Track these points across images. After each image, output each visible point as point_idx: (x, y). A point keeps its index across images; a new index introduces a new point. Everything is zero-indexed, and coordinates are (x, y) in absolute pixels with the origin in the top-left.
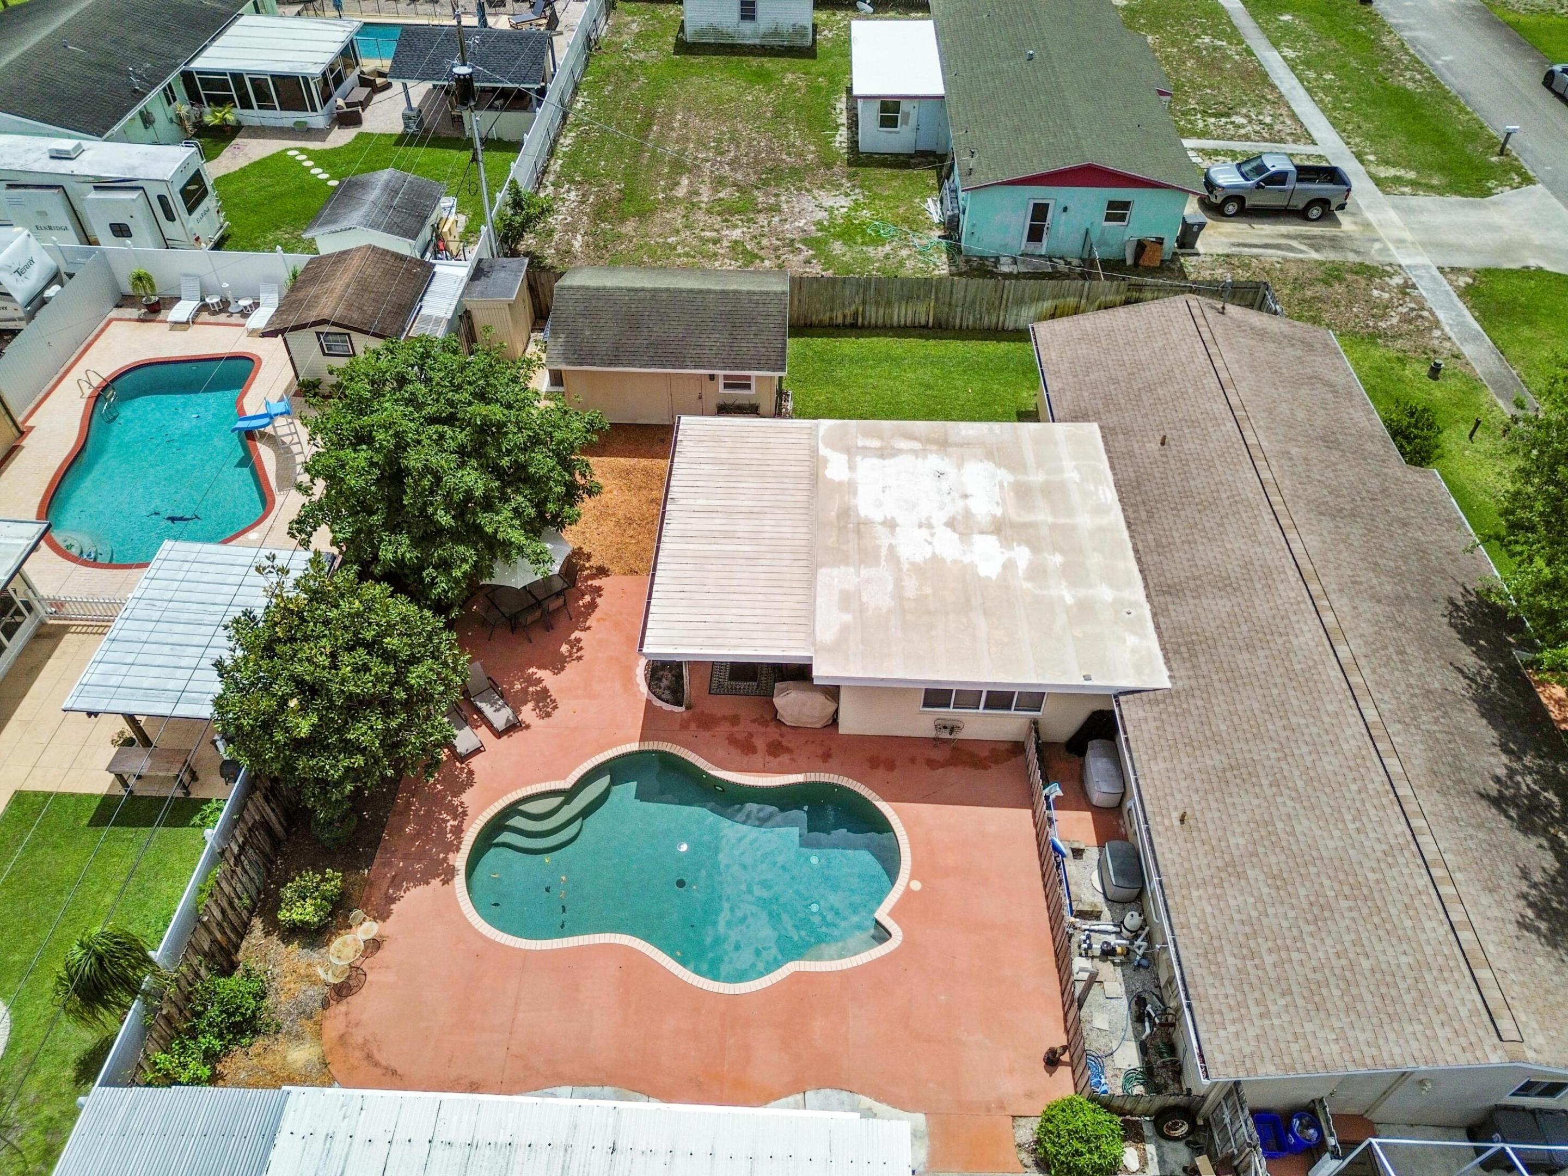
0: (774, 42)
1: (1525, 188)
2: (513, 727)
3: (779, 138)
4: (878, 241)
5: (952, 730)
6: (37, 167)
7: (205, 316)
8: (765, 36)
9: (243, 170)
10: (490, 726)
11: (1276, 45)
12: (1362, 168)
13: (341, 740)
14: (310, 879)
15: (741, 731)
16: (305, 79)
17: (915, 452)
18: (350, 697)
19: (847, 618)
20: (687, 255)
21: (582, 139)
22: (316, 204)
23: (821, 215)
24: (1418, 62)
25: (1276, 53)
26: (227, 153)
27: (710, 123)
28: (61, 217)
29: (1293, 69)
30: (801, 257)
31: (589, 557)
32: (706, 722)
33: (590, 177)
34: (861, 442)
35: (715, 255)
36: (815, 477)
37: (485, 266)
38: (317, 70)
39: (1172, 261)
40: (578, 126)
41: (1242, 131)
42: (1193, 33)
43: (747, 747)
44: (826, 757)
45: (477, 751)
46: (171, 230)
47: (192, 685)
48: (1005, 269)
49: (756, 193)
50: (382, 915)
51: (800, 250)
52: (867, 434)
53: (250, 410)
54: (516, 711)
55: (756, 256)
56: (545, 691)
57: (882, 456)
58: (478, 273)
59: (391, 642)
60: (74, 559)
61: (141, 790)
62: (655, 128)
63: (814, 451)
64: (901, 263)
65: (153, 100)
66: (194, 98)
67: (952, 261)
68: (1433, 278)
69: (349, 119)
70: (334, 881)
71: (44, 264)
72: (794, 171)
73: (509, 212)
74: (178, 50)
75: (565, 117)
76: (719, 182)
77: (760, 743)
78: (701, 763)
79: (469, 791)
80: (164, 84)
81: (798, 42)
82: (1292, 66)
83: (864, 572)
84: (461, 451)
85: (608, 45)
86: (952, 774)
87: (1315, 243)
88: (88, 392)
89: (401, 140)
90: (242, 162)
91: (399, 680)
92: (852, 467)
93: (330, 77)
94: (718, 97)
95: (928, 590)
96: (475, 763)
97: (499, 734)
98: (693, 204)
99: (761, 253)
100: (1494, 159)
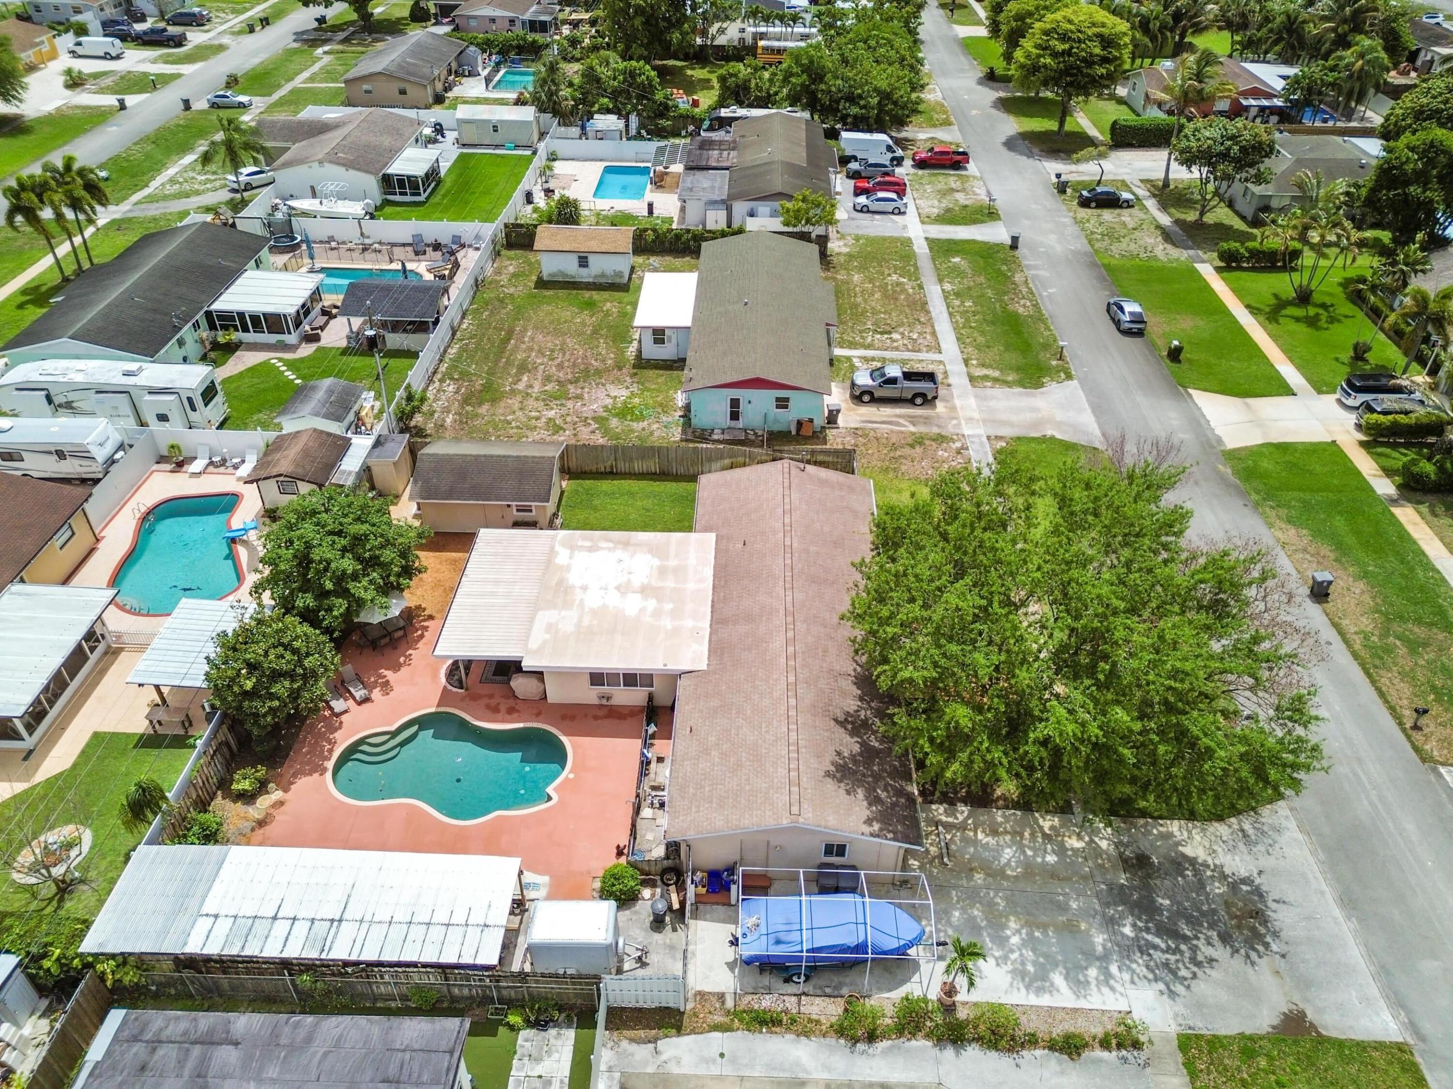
0: (602, 280)
1: (1066, 383)
2: (366, 700)
3: (592, 349)
4: (642, 418)
5: (608, 699)
6: (114, 381)
7: (211, 469)
8: (596, 276)
9: (241, 373)
10: (354, 698)
11: (940, 281)
12: (964, 369)
13: (268, 693)
14: (249, 771)
15: (493, 702)
16: (285, 316)
17: (609, 549)
18: (274, 671)
19: (547, 636)
20: (518, 427)
21: (463, 349)
22: (285, 396)
23: (609, 401)
24: (1032, 293)
25: (939, 287)
26: (232, 361)
27: (549, 338)
28: (127, 409)
29: (946, 298)
30: (590, 429)
31: (424, 609)
32: (475, 697)
33: (464, 375)
34: (580, 543)
35: (535, 427)
36: (549, 562)
37: (382, 439)
38: (292, 310)
39: (821, 432)
40: (462, 340)
41: (895, 344)
42: (887, 272)
43: (495, 710)
44: (538, 714)
45: (346, 712)
46: (193, 416)
47: (191, 671)
48: (715, 437)
49: (570, 386)
50: (286, 790)
51: (590, 424)
52: (584, 539)
53: (235, 526)
54: (371, 691)
55: (561, 428)
56: (388, 681)
57: (590, 551)
58: (378, 444)
59: (296, 644)
60: (129, 612)
61: (160, 730)
62: (512, 342)
63: (552, 549)
64: (652, 433)
65: (186, 331)
66: (212, 327)
67: (684, 432)
68: (982, 443)
69: (312, 338)
70: (262, 771)
71: (115, 438)
72: (598, 373)
73: (404, 402)
74: (203, 297)
75: (454, 334)
76: (547, 379)
77: (503, 708)
78: (468, 718)
79: (339, 732)
80: (194, 321)
81: (618, 280)
82: (946, 295)
83: (563, 613)
84: (344, 550)
85: (490, 283)
86: (607, 722)
87: (913, 420)
88: (138, 516)
89: (345, 352)
90: (241, 368)
91: (300, 662)
92: (571, 557)
93: (301, 312)
94: (559, 320)
95: (595, 622)
96: (344, 718)
97: (360, 703)
98: (527, 394)
99: (565, 426)
100: (1054, 363)
